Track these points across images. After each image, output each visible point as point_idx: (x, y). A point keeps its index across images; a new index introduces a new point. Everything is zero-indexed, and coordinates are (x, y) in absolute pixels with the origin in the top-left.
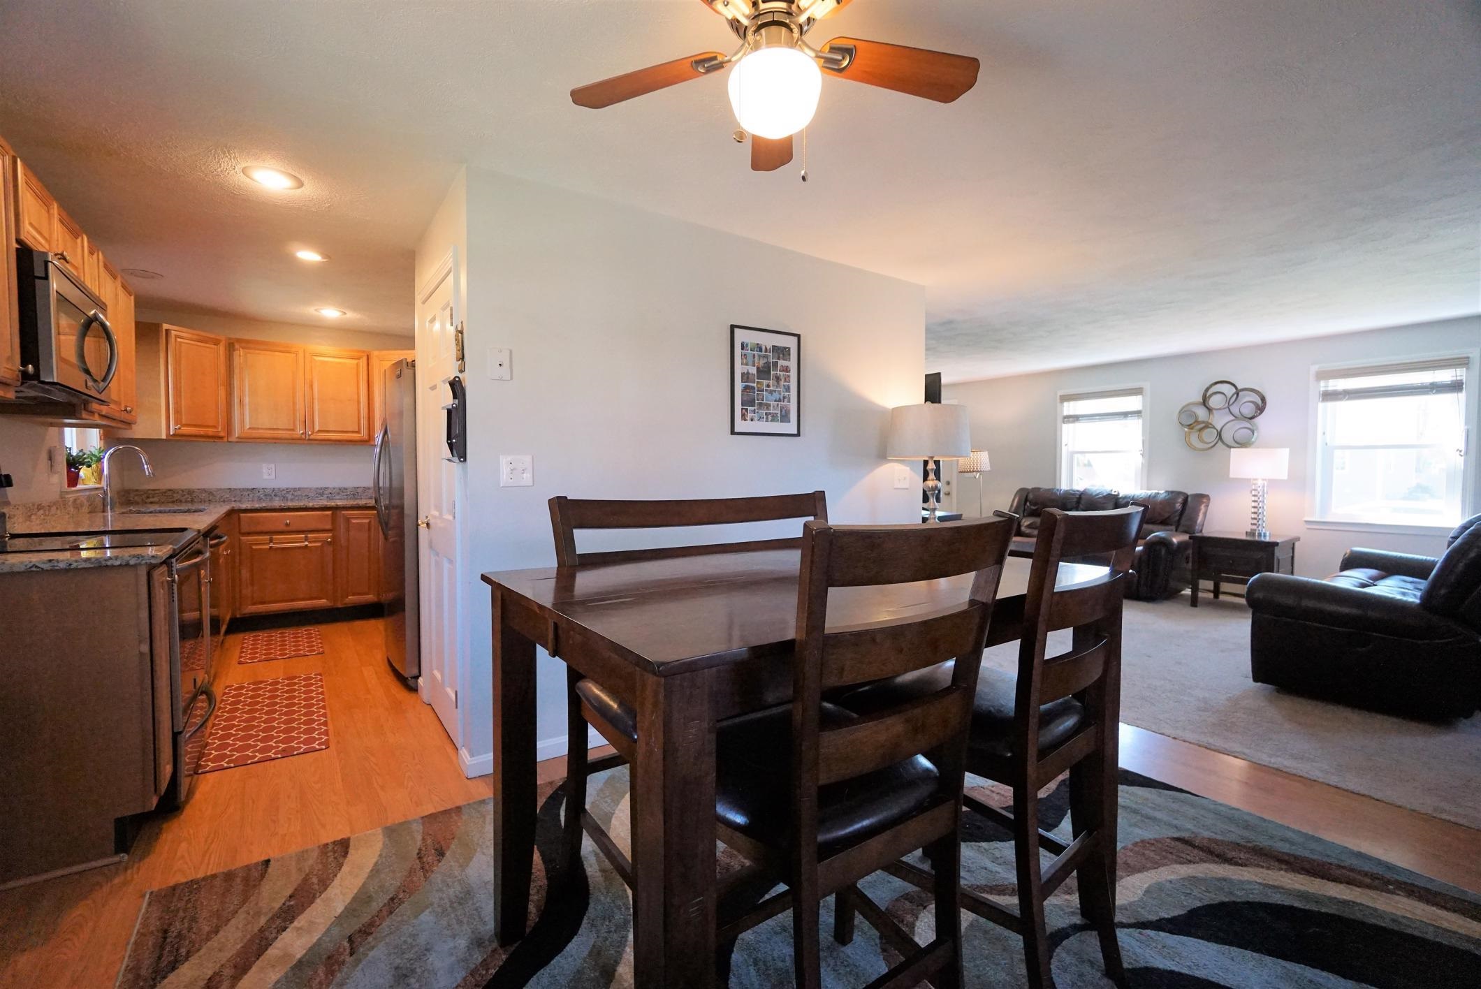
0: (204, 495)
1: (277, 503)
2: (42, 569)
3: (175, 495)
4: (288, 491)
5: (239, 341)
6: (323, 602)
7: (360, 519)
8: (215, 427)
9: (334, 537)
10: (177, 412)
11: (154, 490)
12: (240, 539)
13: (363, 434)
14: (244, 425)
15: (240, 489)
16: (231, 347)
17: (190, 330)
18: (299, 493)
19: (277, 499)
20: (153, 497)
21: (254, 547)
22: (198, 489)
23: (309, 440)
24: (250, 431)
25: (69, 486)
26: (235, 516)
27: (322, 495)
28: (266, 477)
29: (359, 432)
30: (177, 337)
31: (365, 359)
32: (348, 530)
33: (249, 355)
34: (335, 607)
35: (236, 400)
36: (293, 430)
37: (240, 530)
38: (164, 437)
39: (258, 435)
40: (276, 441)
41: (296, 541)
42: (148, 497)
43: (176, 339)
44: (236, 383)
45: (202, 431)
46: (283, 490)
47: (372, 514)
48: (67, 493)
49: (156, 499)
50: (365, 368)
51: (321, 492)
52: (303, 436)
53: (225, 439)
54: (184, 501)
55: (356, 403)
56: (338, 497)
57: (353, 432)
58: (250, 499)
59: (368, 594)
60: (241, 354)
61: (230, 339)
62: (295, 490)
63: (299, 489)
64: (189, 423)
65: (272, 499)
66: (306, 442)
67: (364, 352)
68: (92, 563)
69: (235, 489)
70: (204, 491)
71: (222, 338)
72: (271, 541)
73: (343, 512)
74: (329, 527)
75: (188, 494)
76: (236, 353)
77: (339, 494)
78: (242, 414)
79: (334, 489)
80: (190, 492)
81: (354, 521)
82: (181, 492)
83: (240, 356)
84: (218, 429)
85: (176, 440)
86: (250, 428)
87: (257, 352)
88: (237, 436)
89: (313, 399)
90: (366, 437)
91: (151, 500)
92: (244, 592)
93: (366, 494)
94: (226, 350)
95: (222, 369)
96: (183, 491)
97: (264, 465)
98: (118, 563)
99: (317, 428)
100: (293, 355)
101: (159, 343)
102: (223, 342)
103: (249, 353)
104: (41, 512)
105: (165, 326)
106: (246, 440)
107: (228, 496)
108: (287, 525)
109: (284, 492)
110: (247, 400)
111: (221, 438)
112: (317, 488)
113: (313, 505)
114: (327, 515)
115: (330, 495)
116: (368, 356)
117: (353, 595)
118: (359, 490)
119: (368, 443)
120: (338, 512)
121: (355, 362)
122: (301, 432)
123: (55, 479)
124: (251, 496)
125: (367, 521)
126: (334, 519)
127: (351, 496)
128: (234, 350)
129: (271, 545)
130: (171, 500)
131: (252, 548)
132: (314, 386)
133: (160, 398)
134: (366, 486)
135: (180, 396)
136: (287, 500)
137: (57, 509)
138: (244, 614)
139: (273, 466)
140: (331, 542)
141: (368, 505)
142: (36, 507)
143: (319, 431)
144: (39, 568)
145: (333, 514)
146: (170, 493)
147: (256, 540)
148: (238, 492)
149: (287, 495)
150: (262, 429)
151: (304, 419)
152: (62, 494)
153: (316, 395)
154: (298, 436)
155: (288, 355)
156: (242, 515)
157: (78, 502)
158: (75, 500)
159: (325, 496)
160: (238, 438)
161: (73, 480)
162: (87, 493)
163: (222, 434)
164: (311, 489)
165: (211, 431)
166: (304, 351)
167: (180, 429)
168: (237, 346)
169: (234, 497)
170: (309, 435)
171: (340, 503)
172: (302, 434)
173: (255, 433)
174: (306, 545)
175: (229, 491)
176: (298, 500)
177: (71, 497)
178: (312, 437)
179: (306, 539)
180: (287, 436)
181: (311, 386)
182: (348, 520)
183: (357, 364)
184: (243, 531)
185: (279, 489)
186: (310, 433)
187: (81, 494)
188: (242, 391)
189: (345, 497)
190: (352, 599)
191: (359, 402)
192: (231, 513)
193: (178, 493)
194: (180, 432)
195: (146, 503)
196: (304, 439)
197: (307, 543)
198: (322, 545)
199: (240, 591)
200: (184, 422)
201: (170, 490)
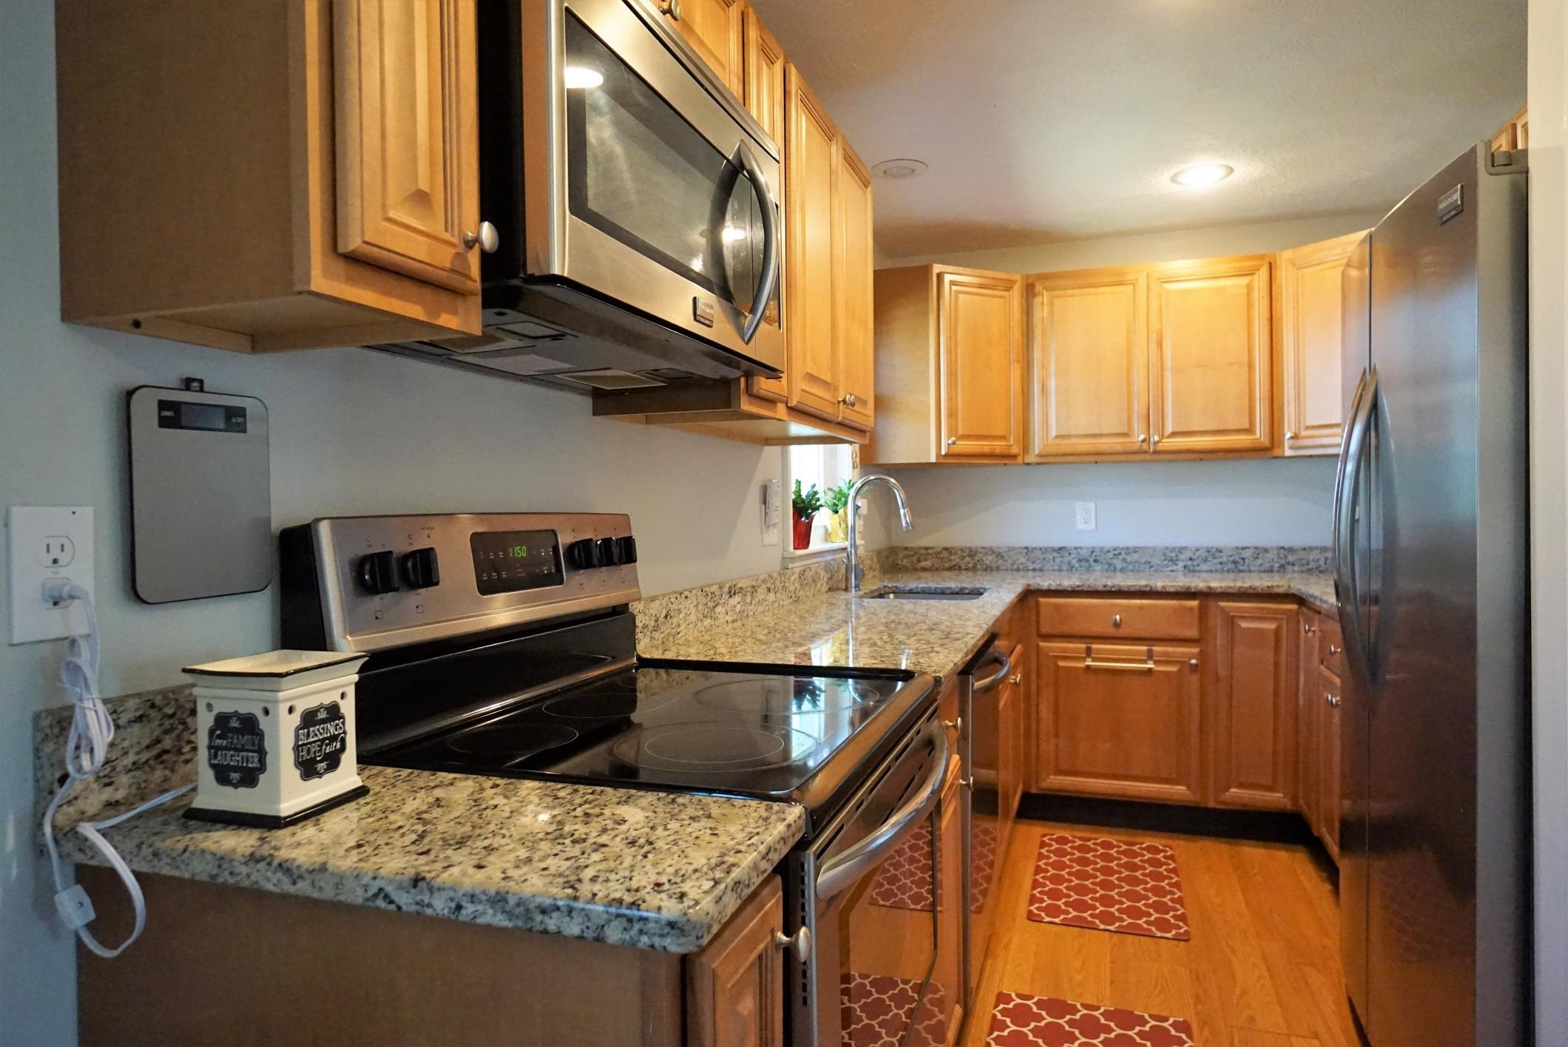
0: (990, 558)
1: (1098, 579)
2: (399, 908)
3: (953, 557)
4: (1117, 552)
5: (1044, 277)
6: (1178, 792)
7: (1255, 622)
8: (1004, 438)
9: (1202, 656)
10: (952, 414)
11: (926, 549)
12: (1038, 645)
13: (1260, 435)
14: (1047, 432)
15: (1041, 549)
16: (1030, 291)
17: (969, 270)
18: (1135, 557)
19: (1098, 567)
20: (926, 560)
21: (1061, 664)
22: (983, 548)
23: (1155, 452)
24: (1057, 441)
25: (795, 548)
26: (1031, 601)
27: (1174, 561)
28: (1081, 526)
29: (1250, 430)
30: (953, 283)
31: (1264, 272)
32: (1232, 642)
33: (1057, 301)
34: (1202, 805)
35: (1037, 388)
36: (1126, 435)
37: (1038, 630)
38: (933, 460)
39: (1069, 450)
40: (1098, 458)
41: (1129, 658)
42: (919, 561)
43: (950, 288)
44: (1037, 355)
45: (985, 446)
46: (1108, 551)
47: (1284, 612)
48: (793, 559)
49: (927, 564)
50: (1265, 292)
51: (1172, 556)
52: (1145, 446)
53: (1020, 460)
54: (963, 567)
55: (1246, 368)
56: (1204, 567)
57: (1238, 431)
58: (1056, 568)
59: (1271, 789)
60: (1045, 302)
61: (1028, 277)
62: (1128, 551)
63: (1136, 550)
64: (967, 433)
65: (1090, 566)
66: (1148, 457)
67: (1262, 257)
68: (510, 915)
69: (1035, 548)
70: (992, 551)
71: (1017, 277)
72: (1089, 652)
73: (1222, 604)
74: (1193, 633)
75: (969, 556)
76: (1037, 300)
77: (1206, 560)
78: (1045, 413)
79: (1198, 550)
80: (972, 553)
81: (1244, 625)
82: (960, 552)
83: (1043, 304)
84: (1008, 441)
85: (952, 464)
86: (1057, 437)
87: (1069, 292)
88: (1036, 452)
89: (1162, 369)
90: (1265, 441)
91: (923, 564)
92: (1043, 745)
93: (1259, 561)
94: (1022, 297)
95: (1016, 334)
96: (962, 550)
97: (1078, 505)
98: (573, 929)
99: (1169, 430)
100: (1129, 288)
101: (928, 299)
102: (1019, 284)
103: (1057, 297)
104: (737, 598)
105: (937, 268)
106: (1052, 460)
107: (1023, 560)
108: (1117, 625)
109: (1110, 555)
110: (1052, 384)
111: (1015, 457)
112: (1167, 548)
113: (1163, 587)
114: (1191, 609)
115: (1189, 563)
116: (1270, 264)
117: (1240, 786)
118: (1247, 554)
119: (1269, 454)
120: (1211, 603)
121: (1244, 281)
122: (1142, 437)
123: (773, 537)
124: (1058, 560)
125: (1273, 626)
126: (1203, 616)
127: (1231, 566)
128: (1034, 295)
129: (1089, 662)
130: (947, 565)
131: (1058, 666)
132: (1164, 347)
133: (928, 392)
134: (1259, 545)
135: (956, 384)
136: (1115, 570)
137: (769, 590)
138: (1043, 789)
139: (1091, 505)
140: (1196, 665)
141: (1276, 590)
142: (726, 590)
143: (1174, 434)
144: (392, 902)
145: (1201, 607)
146: (945, 554)
147: (1065, 650)
148: (1039, 553)
149: (1115, 561)
150: (1077, 436)
151: (1145, 412)
152: (786, 561)
153: (1168, 363)
154: (1136, 447)
155: (1120, 288)
156: (1042, 600)
157: (809, 574)
158: (802, 573)
159: (1181, 564)
160: (1040, 455)
161: (802, 537)
162: (829, 558)
163: (1015, 450)
164: (1154, 549)
165: (998, 446)
166: (1148, 274)
167: (954, 443)
168: (1039, 288)
169: (1033, 563)
170: (1156, 443)
171: (1217, 583)
172: (1144, 441)
173: (1066, 446)
174: (1150, 670)
175: (1025, 551)
176: (1133, 571)
177: (798, 566)
178: (1161, 447)
179: (1150, 655)
180: (1118, 448)
181: (1160, 345)
182: (1231, 621)
183: (1249, 287)
184: (1044, 630)
185: (1101, 549)
186: (1156, 438)
187: (814, 560)
188: (1044, 367)
189: (1219, 567)
190: (1237, 795)
191: (1251, 367)
192: (1028, 595)
193: (956, 554)
194: (955, 449)
195: (916, 570)
196: (1146, 452)
197: (1150, 665)
198: (1180, 671)
199: (1038, 746)
200: (960, 432)
201: (946, 549)
